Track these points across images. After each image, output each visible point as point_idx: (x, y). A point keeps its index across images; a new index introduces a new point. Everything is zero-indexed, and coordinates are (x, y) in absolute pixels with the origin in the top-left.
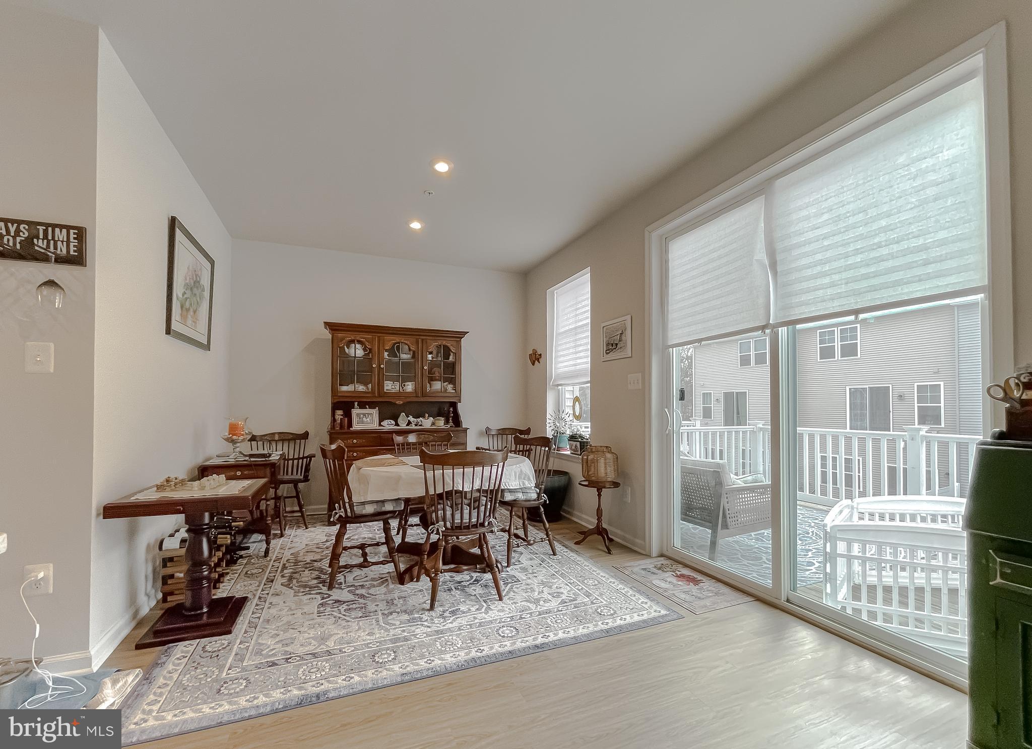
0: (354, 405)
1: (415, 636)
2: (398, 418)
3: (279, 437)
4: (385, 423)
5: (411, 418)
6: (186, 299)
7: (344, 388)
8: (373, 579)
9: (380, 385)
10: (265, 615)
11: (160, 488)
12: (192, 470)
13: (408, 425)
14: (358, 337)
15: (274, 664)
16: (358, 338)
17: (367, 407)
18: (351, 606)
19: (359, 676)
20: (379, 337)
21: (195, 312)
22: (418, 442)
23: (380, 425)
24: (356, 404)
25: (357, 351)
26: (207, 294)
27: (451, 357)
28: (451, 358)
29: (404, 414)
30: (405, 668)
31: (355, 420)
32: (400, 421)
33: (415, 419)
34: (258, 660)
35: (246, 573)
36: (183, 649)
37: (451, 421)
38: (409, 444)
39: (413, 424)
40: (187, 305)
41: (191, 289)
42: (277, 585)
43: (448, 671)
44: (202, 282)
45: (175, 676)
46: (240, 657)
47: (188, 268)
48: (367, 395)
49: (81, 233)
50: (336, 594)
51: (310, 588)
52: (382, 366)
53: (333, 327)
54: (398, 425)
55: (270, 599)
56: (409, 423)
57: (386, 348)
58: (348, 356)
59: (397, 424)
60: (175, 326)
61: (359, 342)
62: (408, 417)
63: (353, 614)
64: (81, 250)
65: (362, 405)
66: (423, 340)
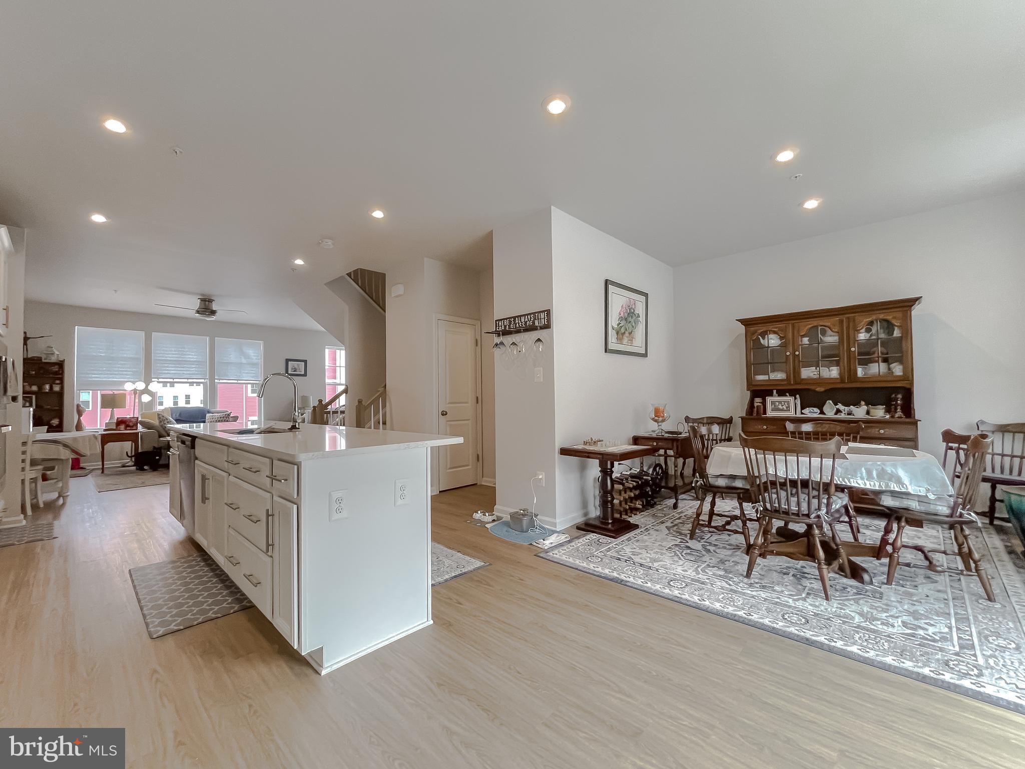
0: (773, 393)
1: (712, 585)
2: (823, 406)
3: (707, 420)
4: (806, 411)
5: (840, 406)
6: (621, 327)
7: (760, 378)
8: (730, 545)
9: (797, 373)
10: (640, 537)
11: (585, 443)
12: (629, 439)
13: (836, 414)
14: (771, 327)
15: (619, 559)
16: (770, 329)
17: (787, 394)
18: (692, 553)
19: (651, 584)
20: (793, 324)
21: (630, 333)
22: (813, 432)
23: (802, 413)
24: (775, 392)
25: (773, 341)
26: (642, 319)
27: (895, 332)
28: (897, 333)
29: (831, 402)
30: (681, 595)
31: (769, 407)
32: (825, 409)
33: (846, 408)
34: (615, 555)
35: (654, 514)
36: (593, 536)
37: (899, 410)
38: (801, 433)
39: (844, 412)
40: (623, 330)
41: (626, 319)
42: (663, 527)
43: (706, 610)
44: (636, 312)
45: (579, 545)
46: (609, 550)
47: (622, 306)
48: (782, 383)
49: (548, 312)
50: (692, 544)
51: (680, 534)
52: (797, 353)
53: (746, 323)
54: (824, 414)
55: (651, 532)
56: (838, 411)
57: (802, 334)
58: (763, 347)
59: (822, 413)
60: (611, 346)
61: (775, 333)
62: (836, 404)
63: (689, 557)
64: (549, 320)
65: (781, 393)
66: (848, 318)
